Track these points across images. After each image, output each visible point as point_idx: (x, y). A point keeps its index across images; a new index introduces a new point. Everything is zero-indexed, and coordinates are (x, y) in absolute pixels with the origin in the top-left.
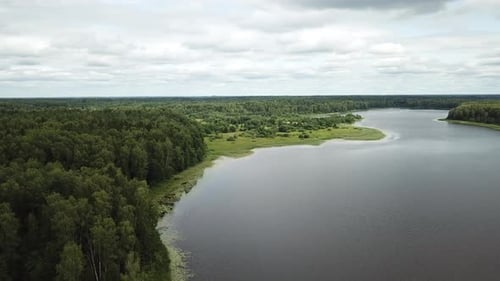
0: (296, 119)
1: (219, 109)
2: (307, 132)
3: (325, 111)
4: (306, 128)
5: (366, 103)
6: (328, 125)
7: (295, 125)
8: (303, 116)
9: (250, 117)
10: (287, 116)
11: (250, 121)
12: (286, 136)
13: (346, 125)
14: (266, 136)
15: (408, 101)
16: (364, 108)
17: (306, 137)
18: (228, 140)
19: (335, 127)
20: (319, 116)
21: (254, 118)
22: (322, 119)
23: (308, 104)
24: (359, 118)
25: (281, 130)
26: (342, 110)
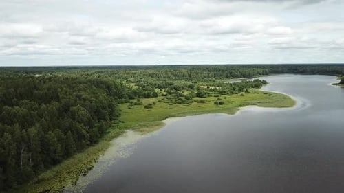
0: (212, 84)
1: (152, 75)
2: (222, 97)
3: (236, 77)
4: (221, 93)
5: (267, 70)
6: (241, 90)
7: (211, 90)
8: (218, 81)
9: (174, 82)
10: (205, 81)
11: (173, 86)
12: (202, 102)
13: (256, 90)
14: (183, 102)
15: (298, 68)
16: (266, 74)
17: (221, 104)
18: (146, 107)
19: (247, 92)
20: (232, 81)
21: (177, 83)
22: (234, 84)
23: (223, 71)
24: (265, 83)
25: (199, 95)
26: (250, 76)
